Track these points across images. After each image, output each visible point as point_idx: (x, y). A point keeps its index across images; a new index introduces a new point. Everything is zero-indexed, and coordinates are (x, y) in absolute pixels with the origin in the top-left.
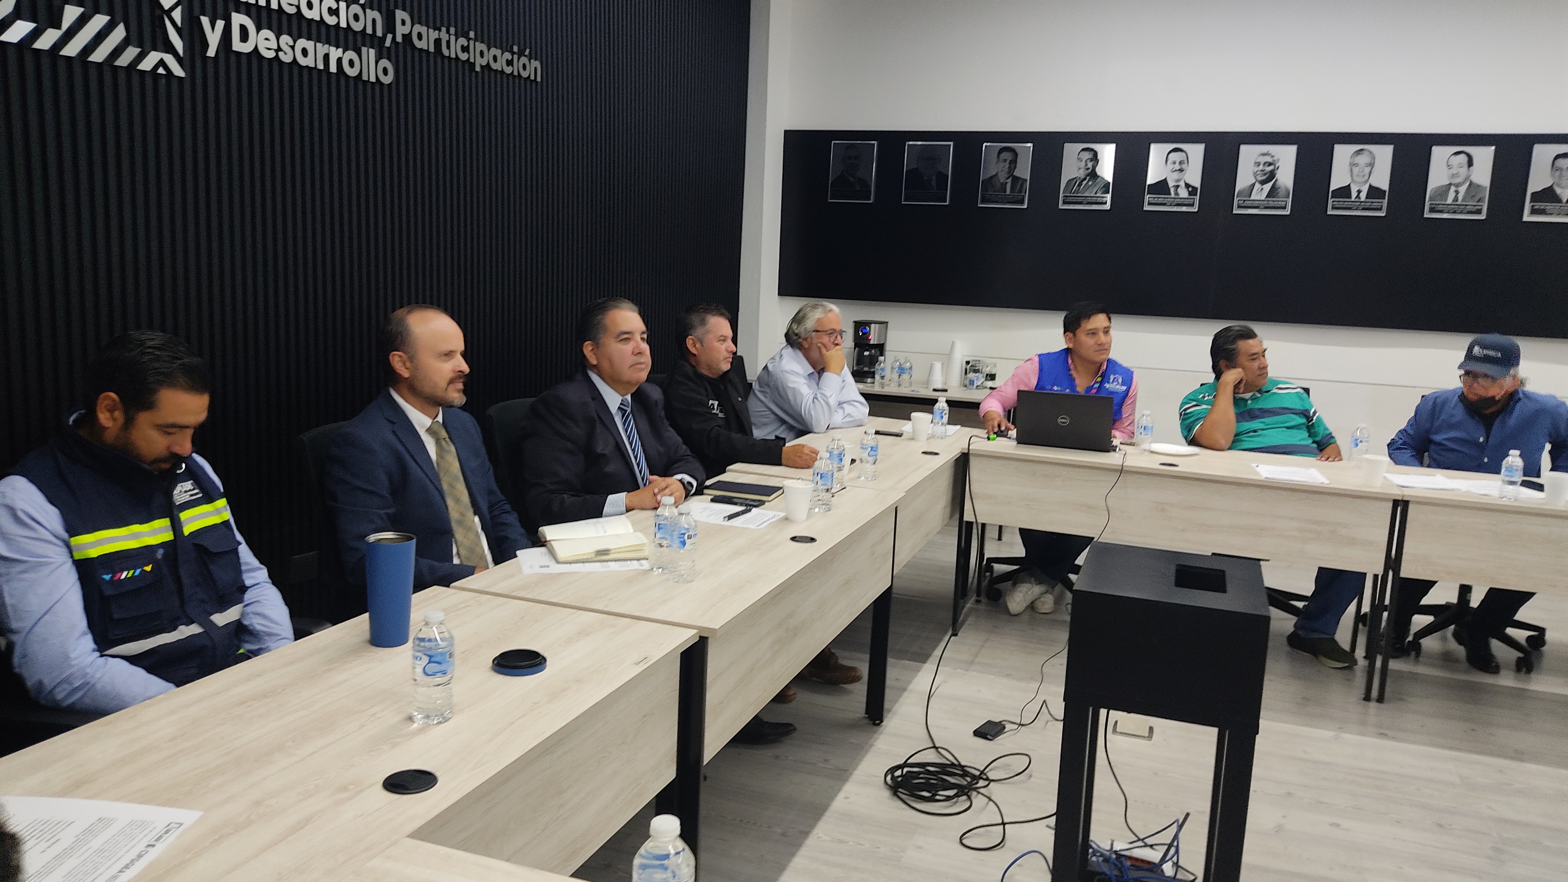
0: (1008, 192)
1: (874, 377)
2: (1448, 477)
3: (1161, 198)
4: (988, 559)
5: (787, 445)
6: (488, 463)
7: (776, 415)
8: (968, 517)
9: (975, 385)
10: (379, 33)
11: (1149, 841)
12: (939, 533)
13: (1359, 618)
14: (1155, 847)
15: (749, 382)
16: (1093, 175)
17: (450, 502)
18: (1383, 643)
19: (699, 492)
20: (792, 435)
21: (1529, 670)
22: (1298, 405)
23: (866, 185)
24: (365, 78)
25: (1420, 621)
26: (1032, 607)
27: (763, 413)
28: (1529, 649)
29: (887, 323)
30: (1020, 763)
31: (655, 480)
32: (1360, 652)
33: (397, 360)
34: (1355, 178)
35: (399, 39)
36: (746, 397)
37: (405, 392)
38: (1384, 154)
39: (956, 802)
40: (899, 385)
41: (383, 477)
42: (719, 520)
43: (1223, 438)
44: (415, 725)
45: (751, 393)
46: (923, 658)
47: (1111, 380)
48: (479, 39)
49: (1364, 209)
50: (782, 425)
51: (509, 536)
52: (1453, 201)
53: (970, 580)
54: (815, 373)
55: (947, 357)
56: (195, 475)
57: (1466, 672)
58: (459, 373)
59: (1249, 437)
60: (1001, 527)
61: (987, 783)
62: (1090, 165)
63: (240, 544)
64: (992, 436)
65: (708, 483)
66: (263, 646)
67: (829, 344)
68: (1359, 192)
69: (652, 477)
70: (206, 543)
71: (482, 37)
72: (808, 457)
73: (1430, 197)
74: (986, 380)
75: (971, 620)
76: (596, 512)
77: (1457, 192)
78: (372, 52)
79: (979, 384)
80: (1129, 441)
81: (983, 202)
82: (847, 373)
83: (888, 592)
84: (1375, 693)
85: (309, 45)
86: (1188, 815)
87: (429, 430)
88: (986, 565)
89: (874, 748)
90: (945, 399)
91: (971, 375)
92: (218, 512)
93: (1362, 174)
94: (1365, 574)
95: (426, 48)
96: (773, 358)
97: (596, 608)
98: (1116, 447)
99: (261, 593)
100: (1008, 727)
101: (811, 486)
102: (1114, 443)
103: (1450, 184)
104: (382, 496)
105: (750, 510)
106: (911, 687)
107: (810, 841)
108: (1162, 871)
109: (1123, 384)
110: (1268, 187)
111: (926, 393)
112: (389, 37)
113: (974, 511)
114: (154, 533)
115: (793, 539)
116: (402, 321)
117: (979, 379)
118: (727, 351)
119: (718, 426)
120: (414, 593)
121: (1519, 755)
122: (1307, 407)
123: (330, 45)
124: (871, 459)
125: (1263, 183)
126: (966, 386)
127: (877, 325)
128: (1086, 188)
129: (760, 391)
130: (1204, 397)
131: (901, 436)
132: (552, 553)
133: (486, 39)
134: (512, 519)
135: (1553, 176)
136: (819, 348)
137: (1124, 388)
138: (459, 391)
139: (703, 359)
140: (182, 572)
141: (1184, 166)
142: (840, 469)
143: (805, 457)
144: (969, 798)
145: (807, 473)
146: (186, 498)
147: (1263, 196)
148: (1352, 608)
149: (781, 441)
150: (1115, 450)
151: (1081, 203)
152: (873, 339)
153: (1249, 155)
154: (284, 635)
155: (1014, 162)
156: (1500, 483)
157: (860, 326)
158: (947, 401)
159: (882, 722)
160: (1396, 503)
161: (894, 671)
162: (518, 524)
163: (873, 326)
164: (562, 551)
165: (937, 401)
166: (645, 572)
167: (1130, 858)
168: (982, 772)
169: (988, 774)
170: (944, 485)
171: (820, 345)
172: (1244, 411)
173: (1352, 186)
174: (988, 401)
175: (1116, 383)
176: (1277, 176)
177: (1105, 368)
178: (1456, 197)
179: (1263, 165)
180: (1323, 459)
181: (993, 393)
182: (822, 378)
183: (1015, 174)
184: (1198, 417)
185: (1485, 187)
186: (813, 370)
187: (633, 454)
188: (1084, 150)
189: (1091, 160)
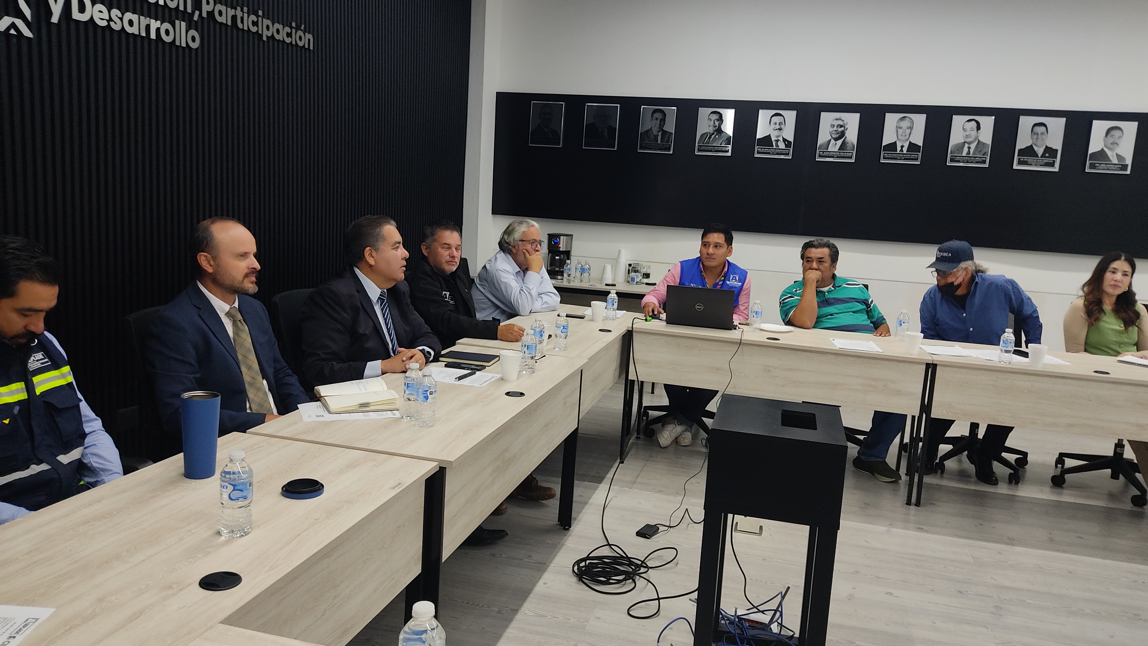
0: (659, 142)
2: (963, 347)
3: (766, 149)
4: (645, 407)
5: (501, 324)
6: (274, 339)
7: (492, 302)
8: (632, 376)
9: (636, 281)
10: (189, 10)
11: (761, 608)
12: (610, 389)
13: (902, 447)
14: (765, 612)
15: (471, 278)
16: (719, 131)
17: (244, 369)
18: (919, 464)
19: (436, 360)
20: (504, 317)
21: (1017, 483)
22: (861, 296)
23: (557, 135)
24: (178, 43)
25: (944, 448)
26: (676, 441)
27: (482, 301)
28: (1017, 467)
29: (572, 235)
30: (670, 554)
31: (402, 351)
32: (903, 471)
33: (203, 259)
34: (900, 137)
35: (204, 15)
36: (470, 288)
37: (210, 285)
38: (920, 120)
39: (624, 584)
41: (192, 351)
42: (453, 381)
43: (810, 319)
44: (223, 538)
45: (474, 286)
46: (599, 480)
47: (731, 278)
48: (266, 17)
49: (905, 159)
50: (497, 310)
51: (292, 392)
52: (967, 154)
53: (633, 422)
54: (521, 271)
55: (615, 261)
56: (45, 348)
57: (976, 483)
58: (253, 270)
59: (827, 319)
60: (653, 384)
61: (647, 569)
62: (717, 123)
63: (81, 401)
64: (649, 318)
65: (443, 352)
66: (99, 480)
67: (531, 250)
68: (902, 147)
69: (400, 349)
70: (54, 402)
71: (268, 15)
72: (517, 334)
73: (951, 151)
74: (643, 278)
75: (633, 452)
76: (358, 375)
77: (969, 148)
78: (183, 24)
79: (638, 280)
80: (745, 322)
81: (641, 148)
82: (544, 271)
83: (575, 432)
84: (914, 500)
85: (135, 17)
86: (789, 588)
87: (228, 314)
88: (643, 411)
89: (564, 547)
90: (615, 292)
91: (633, 274)
92: (63, 376)
93: (905, 134)
94: (906, 415)
95: (225, 22)
96: (489, 260)
97: (361, 447)
99: (97, 439)
100: (661, 528)
101: (521, 355)
103: (965, 142)
104: (191, 364)
105: (474, 373)
106: (591, 501)
107: (519, 616)
108: (771, 629)
109: (739, 281)
110: (839, 142)
111: (602, 287)
112: (197, 13)
113: (636, 373)
114: (11, 393)
115: (508, 394)
116: (207, 229)
117: (638, 277)
119: (450, 310)
120: (219, 437)
121: (1011, 541)
122: (866, 297)
123: (151, 18)
125: (836, 139)
126: (629, 282)
127: (565, 237)
128: (714, 140)
129: (480, 285)
130: (796, 291)
131: (583, 318)
132: (326, 406)
133: (271, 16)
134: (294, 380)
135: (1032, 139)
136: (524, 254)
137: (740, 283)
138: (252, 283)
140: (33, 423)
141: (782, 126)
142: (541, 342)
143: (515, 334)
144: (634, 581)
146: (38, 365)
147: (836, 149)
148: (897, 440)
149: (496, 321)
150: (735, 329)
151: (711, 151)
152: (562, 247)
153: (827, 119)
154: (115, 470)
155: (663, 120)
156: (999, 351)
157: (553, 238)
158: (617, 293)
159: (570, 527)
160: (928, 365)
161: (579, 490)
162: (298, 384)
163: (562, 237)
164: (333, 404)
165: (609, 293)
166: (398, 420)
167: (748, 620)
168: (643, 562)
169: (647, 563)
170: (615, 354)
171: (524, 251)
172: (824, 300)
173: (897, 142)
174: (649, 293)
175: (734, 281)
176: (846, 135)
177: (726, 269)
178: (969, 151)
179: (837, 127)
180: (878, 335)
181: (652, 287)
182: (526, 275)
183: (664, 129)
184: (792, 305)
185: (989, 145)
186: (520, 270)
187: (389, 332)
188: (713, 113)
189: (718, 120)
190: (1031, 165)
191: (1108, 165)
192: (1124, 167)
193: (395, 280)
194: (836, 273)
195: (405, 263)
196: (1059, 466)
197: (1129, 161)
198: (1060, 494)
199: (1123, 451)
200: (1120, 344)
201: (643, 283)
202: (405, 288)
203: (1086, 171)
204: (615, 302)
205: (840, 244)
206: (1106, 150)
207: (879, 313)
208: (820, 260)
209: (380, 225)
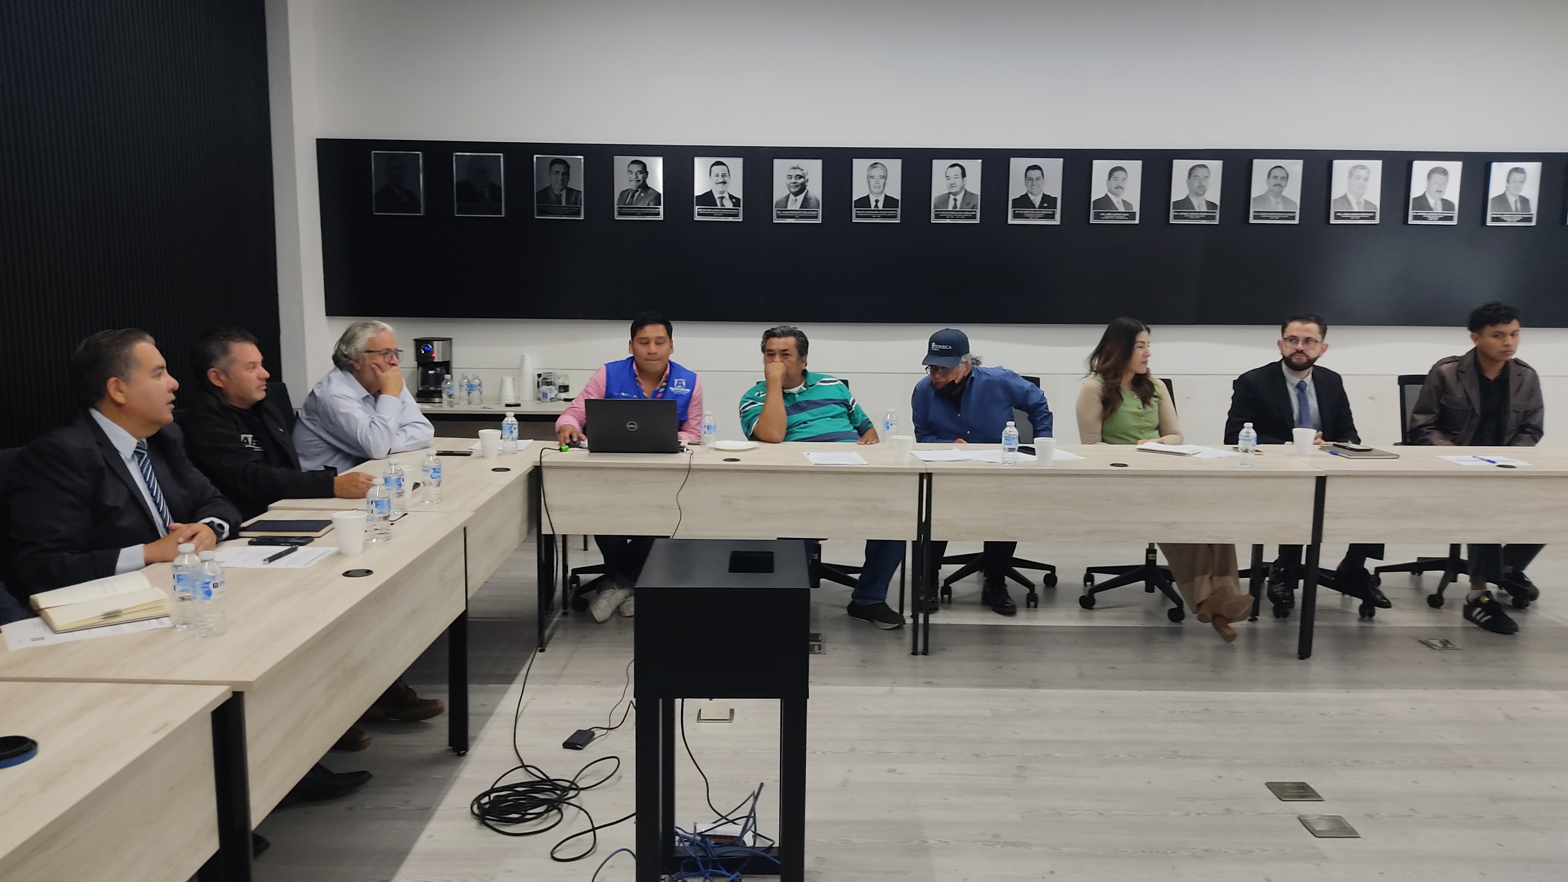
0: (564, 204)
1: (441, 397)
2: (962, 450)
3: (709, 209)
4: (573, 570)
5: (340, 475)
7: (328, 443)
8: (546, 530)
9: (549, 397)
11: (730, 818)
12: (514, 551)
13: (904, 581)
14: (736, 822)
16: (644, 187)
19: (234, 535)
20: (346, 464)
21: (1036, 608)
22: (838, 396)
23: (414, 197)
27: (311, 444)
29: (450, 339)
30: (609, 767)
31: (178, 528)
32: (907, 613)
34: (872, 188)
36: (290, 427)
39: (546, 818)
40: (470, 403)
42: (261, 565)
43: (777, 431)
45: (298, 422)
46: (509, 678)
47: (676, 384)
49: (882, 217)
50: (335, 455)
52: (953, 208)
53: (557, 593)
54: (371, 397)
55: (518, 371)
59: (800, 428)
61: (576, 792)
62: (640, 177)
64: (565, 447)
67: (383, 365)
68: (877, 201)
69: (174, 525)
72: (362, 486)
73: (935, 206)
74: (560, 392)
75: (558, 634)
76: (107, 569)
77: (955, 200)
79: (553, 396)
80: (696, 441)
81: (538, 215)
83: (464, 616)
84: (920, 647)
86: (762, 784)
88: (571, 576)
89: (459, 779)
90: (513, 414)
91: (544, 388)
93: (877, 185)
96: (320, 383)
98: (684, 447)
100: (598, 733)
101: (365, 515)
102: (682, 444)
103: (950, 193)
105: (295, 549)
106: (498, 710)
108: (742, 842)
109: (687, 387)
110: (801, 198)
111: (496, 408)
113: (551, 524)
115: (347, 574)
117: (553, 392)
118: (259, 379)
119: (255, 461)
121: (1035, 684)
122: (846, 397)
124: (434, 481)
125: (796, 194)
126: (539, 399)
127: (440, 342)
128: (639, 199)
129: (307, 419)
130: (759, 395)
131: (469, 455)
132: (48, 623)
135: (1026, 185)
136: (373, 370)
137: (689, 390)
139: (232, 391)
141: (726, 179)
142: (400, 495)
143: (360, 486)
144: (560, 810)
145: (361, 503)
147: (797, 207)
149: (333, 471)
150: (683, 451)
152: (438, 357)
153: (782, 168)
155: (566, 174)
156: (1002, 451)
157: (420, 344)
158: (515, 416)
159: (467, 751)
160: (922, 476)
161: (476, 699)
163: (435, 343)
164: (59, 619)
165: (504, 416)
166: (167, 631)
167: (714, 837)
168: (572, 783)
169: (578, 784)
170: (518, 501)
171: (373, 366)
172: (793, 405)
173: (871, 196)
174: (565, 413)
175: (680, 386)
176: (808, 188)
177: (668, 372)
178: (955, 204)
179: (796, 178)
180: (863, 443)
181: (569, 404)
182: (379, 402)
183: (569, 186)
184: (756, 413)
185: (977, 195)
186: (367, 394)
187: (155, 502)
188: (634, 162)
189: (641, 172)
190: (1028, 218)
191: (1114, 214)
192: (1132, 216)
193: (158, 423)
194: (807, 368)
195: (172, 397)
196: (1089, 583)
197: (1136, 209)
198: (1090, 618)
199: (1155, 557)
200: (1141, 429)
201: (560, 400)
202: (176, 434)
203: (1091, 222)
204: (515, 429)
205: (809, 330)
206: (1110, 195)
207: (864, 415)
208: (784, 353)
209: (127, 341)
